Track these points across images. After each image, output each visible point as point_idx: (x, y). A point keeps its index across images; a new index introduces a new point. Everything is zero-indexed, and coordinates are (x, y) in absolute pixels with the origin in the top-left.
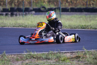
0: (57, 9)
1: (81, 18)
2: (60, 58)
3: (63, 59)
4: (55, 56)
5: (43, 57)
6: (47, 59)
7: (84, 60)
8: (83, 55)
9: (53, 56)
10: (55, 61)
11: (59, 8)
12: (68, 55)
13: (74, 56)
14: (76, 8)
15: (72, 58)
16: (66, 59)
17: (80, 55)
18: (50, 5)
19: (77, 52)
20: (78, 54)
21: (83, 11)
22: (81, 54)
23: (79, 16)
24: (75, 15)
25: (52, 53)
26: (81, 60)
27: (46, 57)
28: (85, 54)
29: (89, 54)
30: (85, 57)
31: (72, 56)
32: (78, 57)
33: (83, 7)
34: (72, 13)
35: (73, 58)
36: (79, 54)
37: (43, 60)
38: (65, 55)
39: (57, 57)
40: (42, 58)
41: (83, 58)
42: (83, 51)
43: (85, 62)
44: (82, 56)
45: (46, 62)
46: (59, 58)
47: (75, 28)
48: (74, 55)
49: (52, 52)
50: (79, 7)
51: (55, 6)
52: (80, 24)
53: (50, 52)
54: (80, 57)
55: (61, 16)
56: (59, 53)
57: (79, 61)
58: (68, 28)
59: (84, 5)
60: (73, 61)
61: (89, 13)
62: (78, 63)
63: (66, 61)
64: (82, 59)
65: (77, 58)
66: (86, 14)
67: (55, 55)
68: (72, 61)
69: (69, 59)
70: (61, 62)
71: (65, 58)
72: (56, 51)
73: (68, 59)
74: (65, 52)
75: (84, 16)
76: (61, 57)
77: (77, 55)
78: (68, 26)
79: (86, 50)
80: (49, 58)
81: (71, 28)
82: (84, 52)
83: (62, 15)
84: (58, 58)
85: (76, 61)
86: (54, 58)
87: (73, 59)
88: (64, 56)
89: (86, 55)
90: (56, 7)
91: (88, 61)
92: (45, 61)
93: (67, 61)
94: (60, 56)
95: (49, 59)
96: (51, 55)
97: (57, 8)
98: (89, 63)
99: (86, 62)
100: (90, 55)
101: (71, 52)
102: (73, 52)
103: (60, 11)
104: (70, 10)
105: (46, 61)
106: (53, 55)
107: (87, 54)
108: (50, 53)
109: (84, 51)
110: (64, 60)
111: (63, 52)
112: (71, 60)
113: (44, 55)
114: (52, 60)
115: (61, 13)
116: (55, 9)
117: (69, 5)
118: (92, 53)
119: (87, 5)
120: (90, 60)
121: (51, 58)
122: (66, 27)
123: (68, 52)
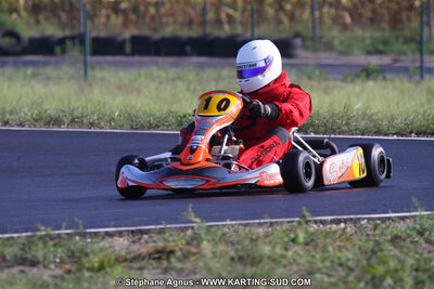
0: (69, 43)
1: (180, 84)
2: (84, 260)
3: (95, 261)
4: (59, 250)
5: (10, 252)
6: (22, 261)
7: (188, 266)
8: (188, 243)
9: (52, 249)
10: (59, 272)
11: (79, 39)
12: (121, 244)
13: (144, 250)
14: (157, 36)
15: (138, 258)
16: (109, 262)
17: (171, 246)
18: (38, 22)
19: (161, 231)
20: (166, 240)
21: (188, 49)
22: (175, 241)
23: (172, 73)
24: (154, 70)
25: (49, 235)
26: (179, 265)
27: (19, 253)
28: (196, 239)
29: (213, 240)
30: (194, 254)
31: (135, 247)
32: (163, 254)
33: (185, 33)
34: (137, 58)
35: (143, 258)
36: (171, 239)
37: (8, 267)
38: (105, 243)
39: (72, 255)
40: (4, 258)
41: (186, 256)
42: (187, 228)
43: (195, 273)
44: (181, 249)
45: (21, 276)
46: (80, 258)
47: (151, 127)
48: (147, 242)
49: (49, 231)
50: (168, 31)
51: (63, 26)
52: (175, 108)
53: (39, 230)
54: (172, 252)
55: (90, 72)
56: (79, 234)
57: (166, 271)
58: (121, 128)
59: (190, 23)
60: (141, 269)
61: (215, 60)
63: (108, 270)
64: (179, 260)
65: (160, 258)
66: (202, 66)
67: (61, 246)
68: (138, 272)
69: (126, 260)
70: (87, 274)
71: (106, 260)
72: (67, 228)
73: (120, 260)
74: (107, 234)
75: (191, 76)
76: (87, 255)
77: (160, 244)
78: (120, 115)
79: (198, 220)
80: (34, 256)
81: (132, 128)
82: (189, 232)
83: (93, 68)
84: (76, 258)
85: (153, 272)
86: (55, 257)
87: (143, 263)
88: (101, 250)
89: (198, 246)
90: (68, 32)
91: (209, 269)
92: (16, 270)
93: (114, 269)
94: (81, 251)
95: (34, 264)
96: (45, 243)
97: (73, 38)
100: (216, 245)
101: (132, 232)
102: (142, 232)
103: (84, 53)
104: (128, 48)
105: (22, 271)
106: (51, 243)
107: (202, 240)
108: (41, 238)
109: (192, 228)
110: (101, 268)
111: (95, 233)
112: (131, 268)
113: (12, 246)
114: (45, 267)
115: (89, 59)
116: (62, 41)
117: (125, 24)
118: (224, 234)
119: (203, 23)
120: (218, 265)
121: (41, 260)
122: (113, 119)
123: (120, 232)
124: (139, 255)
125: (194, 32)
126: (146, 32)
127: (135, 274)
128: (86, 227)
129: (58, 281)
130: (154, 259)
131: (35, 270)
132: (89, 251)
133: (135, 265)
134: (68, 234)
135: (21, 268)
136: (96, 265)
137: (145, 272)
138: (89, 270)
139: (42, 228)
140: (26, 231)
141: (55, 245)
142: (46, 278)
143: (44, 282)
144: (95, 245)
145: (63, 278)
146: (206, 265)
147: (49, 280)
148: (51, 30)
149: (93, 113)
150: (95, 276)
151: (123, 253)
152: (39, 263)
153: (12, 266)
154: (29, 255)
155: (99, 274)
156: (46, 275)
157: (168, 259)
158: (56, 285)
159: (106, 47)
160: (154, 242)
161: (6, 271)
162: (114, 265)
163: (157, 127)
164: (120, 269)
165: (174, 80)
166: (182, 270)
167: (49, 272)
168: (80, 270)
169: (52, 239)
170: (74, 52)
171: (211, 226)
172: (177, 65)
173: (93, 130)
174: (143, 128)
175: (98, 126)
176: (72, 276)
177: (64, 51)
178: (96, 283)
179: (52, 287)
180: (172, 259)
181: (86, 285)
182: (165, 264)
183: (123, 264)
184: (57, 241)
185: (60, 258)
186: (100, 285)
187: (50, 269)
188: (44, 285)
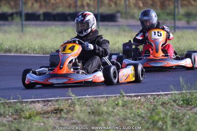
0: (15, 16)
1: (65, 34)
2: (22, 114)
3: (27, 114)
4: (11, 109)
7: (69, 116)
8: (69, 106)
9: (7, 109)
10: (10, 119)
11: (20, 14)
12: (39, 107)
13: (49, 109)
14: (55, 12)
15: (46, 113)
16: (33, 114)
17: (61, 107)
18: (1, 6)
19: (57, 101)
21: (69, 18)
22: (64, 105)
23: (62, 29)
24: (53, 27)
25: (6, 103)
26: (65, 116)
28: (73, 104)
29: (81, 104)
30: (72, 111)
31: (45, 108)
32: (58, 111)
33: (67, 11)
34: (46, 22)
35: (49, 113)
36: (61, 104)
38: (32, 106)
39: (16, 111)
41: (68, 112)
43: (72, 120)
44: (66, 109)
46: (20, 113)
48: (50, 106)
49: (6, 101)
51: (12, 8)
54: (62, 110)
55: (24, 29)
56: (19, 102)
57: (59, 118)
58: (39, 54)
59: (70, 6)
60: (48, 118)
62: (59, 123)
63: (33, 118)
64: (65, 114)
65: (56, 113)
67: (12, 107)
69: (41, 114)
70: (23, 120)
72: (13, 99)
73: (38, 114)
74: (33, 102)
75: (70, 30)
76: (23, 111)
77: (57, 106)
78: (38, 48)
79: (74, 95)
81: (44, 54)
82: (70, 101)
83: (26, 26)
84: (18, 113)
85: (54, 119)
86: (9, 112)
87: (49, 115)
88: (30, 109)
89: (74, 107)
90: (14, 11)
91: (79, 118)
93: (36, 118)
94: (21, 110)
96: (4, 106)
97: (17, 13)
98: (79, 122)
99: (74, 121)
100: (82, 107)
101: (44, 101)
102: (48, 101)
103: (22, 20)
104: (42, 18)
106: (7, 106)
107: (76, 105)
108: (2, 103)
109: (71, 99)
110: (30, 117)
111: (27, 102)
112: (44, 117)
114: (4, 117)
115: (24, 23)
116: (12, 15)
117: (41, 6)
118: (85, 102)
119: (76, 6)
120: (83, 116)
121: (2, 114)
122: (35, 50)
123: (38, 101)
124: (47, 112)
125: (72, 11)
126: (50, 10)
127: (45, 120)
128: (23, 99)
129: (10, 123)
130: (54, 113)
132: (24, 109)
133: (45, 116)
134: (14, 102)
136: (28, 116)
137: (50, 119)
138: (24, 118)
139: (2, 99)
141: (9, 107)
142: (4, 122)
143: (4, 124)
144: (27, 107)
145: (12, 122)
146: (77, 116)
147: (6, 123)
148: (7, 9)
149: (26, 47)
150: (27, 121)
151: (40, 110)
155: (29, 120)
157: (60, 113)
158: (9, 125)
159: (32, 17)
160: (54, 105)
162: (36, 116)
164: (38, 118)
165: (62, 32)
166: (66, 118)
167: (6, 119)
168: (20, 118)
169: (7, 104)
170: (17, 20)
171: (80, 98)
172: (64, 25)
173: (26, 55)
175: (28, 53)
176: (17, 121)
177: (12, 19)
178: (27, 124)
179: (7, 126)
180: (62, 113)
181: (23, 125)
182: (59, 115)
183: (40, 116)
184: (10, 105)
185: (11, 113)
186: (29, 125)
187: (7, 118)
188: (4, 125)
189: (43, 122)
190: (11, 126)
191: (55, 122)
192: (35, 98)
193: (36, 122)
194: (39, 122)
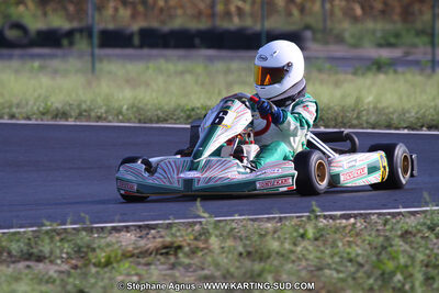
0: (77, 36)
1: (188, 77)
2: (91, 255)
3: (102, 256)
4: (66, 245)
5: (15, 247)
6: (28, 256)
7: (196, 261)
8: (196, 239)
9: (58, 244)
10: (65, 267)
11: (87, 32)
12: (128, 240)
13: (151, 245)
14: (166, 28)
15: (146, 253)
16: (116, 257)
17: (179, 241)
18: (45, 14)
19: (169, 226)
20: (174, 235)
21: (197, 41)
22: (183, 236)
23: (181, 66)
24: (162, 62)
25: (54, 230)
26: (187, 261)
27: (25, 249)
28: (205, 234)
29: (221, 235)
30: (202, 249)
31: (142, 243)
32: (170, 250)
33: (194, 25)
34: (146, 51)
35: (151, 254)
36: (178, 234)
37: (14, 262)
38: (112, 238)
39: (78, 250)
40: (9, 253)
41: (193, 252)
42: (195, 223)
43: (203, 269)
44: (189, 245)
45: (27, 271)
46: (86, 253)
47: (159, 120)
48: (154, 238)
49: (55, 226)
50: (178, 23)
51: (70, 18)
52: (183, 101)
53: (43, 225)
54: (180, 247)
55: (98, 66)
56: (84, 229)
57: (173, 266)
58: (129, 121)
59: (199, 15)
60: (148, 264)
61: (224, 53)
62: (172, 276)
63: (115, 265)
64: (187, 255)
65: (167, 253)
66: (211, 59)
67: (68, 241)
68: (145, 268)
69: (132, 256)
70: (93, 270)
71: (113, 255)
72: (72, 223)
73: (127, 255)
74: (114, 229)
75: (199, 68)
76: (94, 250)
77: (168, 239)
78: (128, 109)
79: (206, 215)
80: (41, 251)
81: (140, 121)
82: (197, 227)
83: (101, 60)
84: (82, 253)
85: (161, 267)
86: (62, 252)
87: (149, 259)
88: (108, 245)
89: (206, 241)
90: (75, 25)
91: (217, 265)
92: (21, 265)
93: (121, 264)
94: (88, 247)
95: (40, 259)
96: (52, 238)
97: (81, 30)
98: (218, 274)
99: (206, 272)
100: (224, 240)
101: (140, 227)
102: (150, 227)
103: (91, 45)
104: (136, 41)
105: (28, 267)
106: (58, 238)
107: (210, 235)
108: (47, 232)
109: (200, 222)
110: (108, 263)
111: (102, 228)
112: (139, 264)
113: (18, 241)
114: (51, 262)
115: (97, 51)
116: (70, 34)
117: (134, 16)
118: (232, 229)
119: (213, 15)
120: (225, 261)
121: (47, 255)
122: (120, 113)
123: (127, 227)
124: (146, 251)
125: (203, 25)
126: (155, 24)
127: (142, 270)
128: (92, 223)
129: (64, 277)
130: (162, 254)
131: (41, 265)
132: (95, 246)
133: (142, 261)
134: (74, 229)
135: (28, 263)
136: (103, 260)
137: (153, 267)
138: (95, 265)
139: (48, 223)
140: (32, 226)
141: (62, 240)
142: (51, 273)
143: (50, 277)
144: (103, 241)
145: (69, 274)
146: (214, 260)
147: (55, 275)
148: (58, 22)
149: (100, 107)
150: (102, 272)
151: (130, 248)
152: (45, 258)
153: (19, 261)
154: (35, 251)
155: (106, 269)
156: (52, 271)
157: (176, 255)
158: (62, 280)
159: (114, 40)
160: (161, 237)
161: (12, 266)
162: (121, 260)
163: (165, 121)
164: (127, 265)
165: (182, 73)
166: (189, 266)
167: (56, 268)
168: (86, 265)
169: (58, 234)
170: (82, 44)
171: (220, 221)
172: (185, 58)
173: (100, 124)
174: (151, 121)
175: (105, 119)
176: (79, 271)
177: (71, 44)
178: (103, 279)
179: (58, 282)
180: (180, 255)
181: (93, 281)
182: (172, 259)
183: (131, 259)
184: (64, 236)
185: (67, 253)
186: (106, 281)
187: (57, 264)
188: (50, 281)
189: (137, 274)
190: (67, 284)
191: (165, 275)
192: (120, 222)
193: (121, 274)
194: (128, 275)
